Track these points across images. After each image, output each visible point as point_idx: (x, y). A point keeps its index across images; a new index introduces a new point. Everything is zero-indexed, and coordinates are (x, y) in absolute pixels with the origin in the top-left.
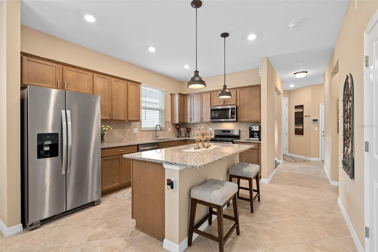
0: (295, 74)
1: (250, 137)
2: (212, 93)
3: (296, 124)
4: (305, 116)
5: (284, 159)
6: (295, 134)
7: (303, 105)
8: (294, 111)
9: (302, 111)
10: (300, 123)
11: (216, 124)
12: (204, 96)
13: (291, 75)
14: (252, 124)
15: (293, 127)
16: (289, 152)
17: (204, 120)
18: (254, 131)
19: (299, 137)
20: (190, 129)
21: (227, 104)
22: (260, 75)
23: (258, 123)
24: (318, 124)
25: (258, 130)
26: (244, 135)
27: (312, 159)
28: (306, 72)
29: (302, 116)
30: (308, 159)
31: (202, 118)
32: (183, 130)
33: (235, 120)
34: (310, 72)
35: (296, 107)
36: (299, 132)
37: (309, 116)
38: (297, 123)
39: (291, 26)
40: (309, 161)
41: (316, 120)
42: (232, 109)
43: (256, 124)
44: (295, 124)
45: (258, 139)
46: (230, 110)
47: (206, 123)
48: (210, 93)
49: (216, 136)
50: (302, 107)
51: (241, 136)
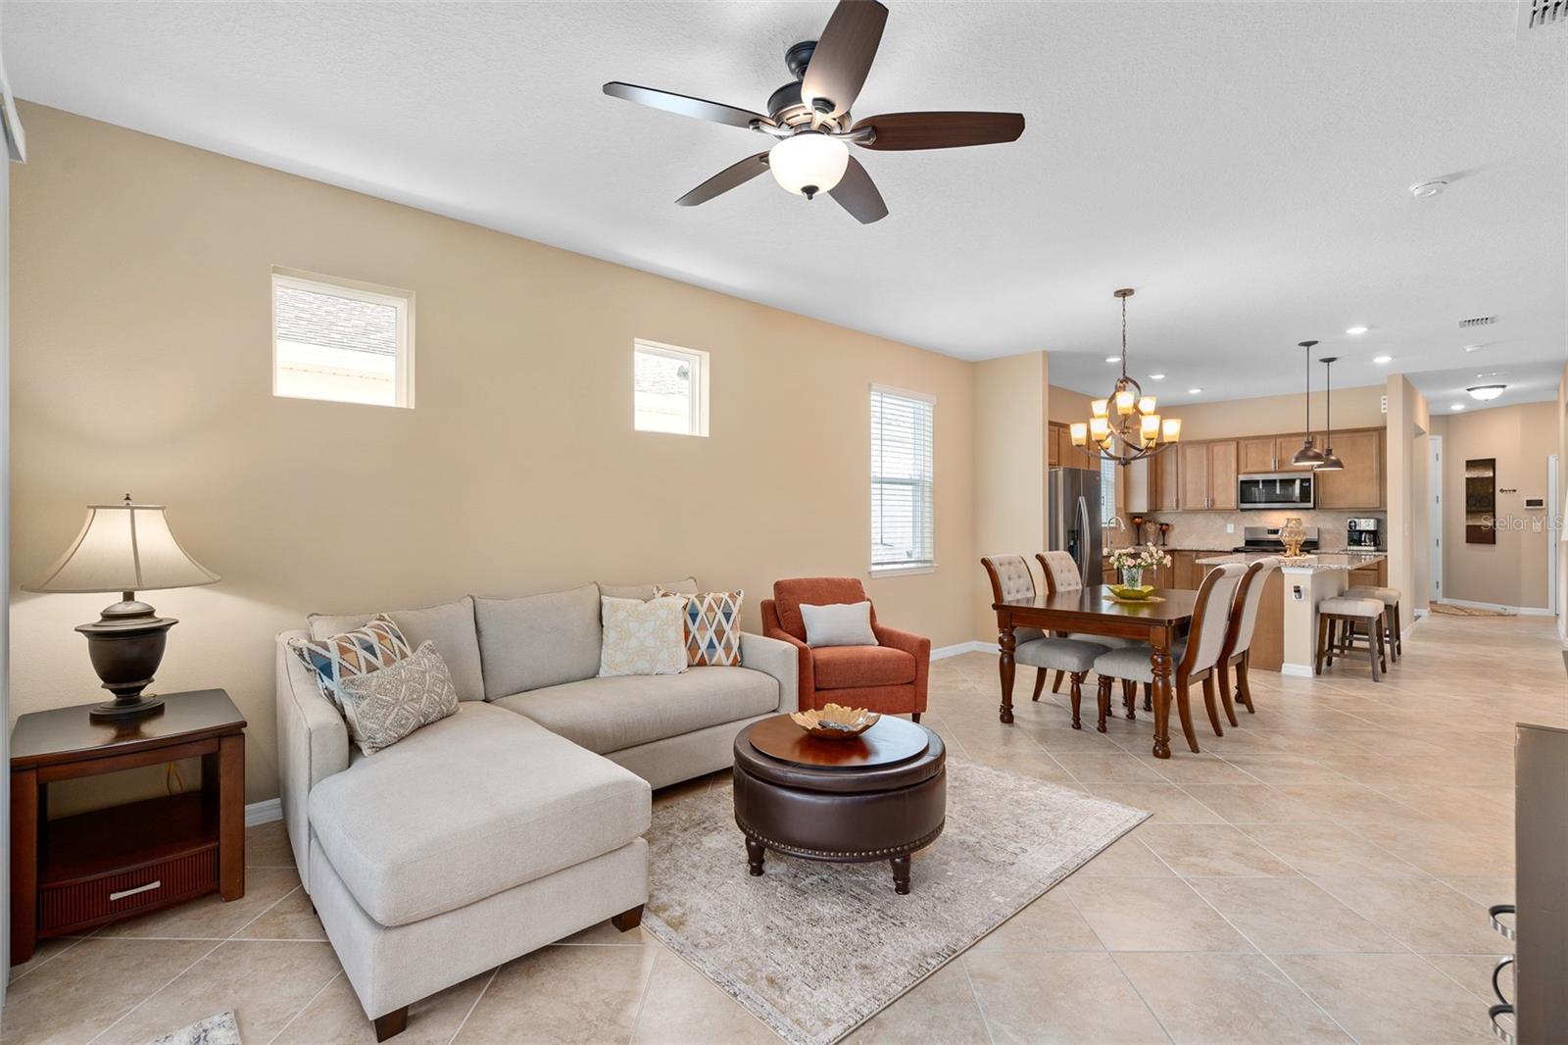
0: (1469, 390)
1: (1349, 545)
2: (1242, 443)
3: (1471, 511)
4: (1502, 491)
5: (1433, 611)
6: (1467, 542)
7: (1494, 460)
8: (1463, 474)
9: (1492, 475)
10: (1483, 509)
11: (1246, 514)
12: (1218, 449)
13: (1462, 391)
14: (1359, 515)
15: (1461, 521)
16: (1447, 594)
17: (1218, 505)
18: (1361, 532)
19: (1481, 551)
20: (1167, 525)
21: (1286, 468)
22: (1383, 411)
23: (1379, 512)
24: (1544, 512)
25: (1372, 529)
26: (1330, 540)
27: (1524, 611)
28: (1504, 387)
29: (1491, 490)
30: (1511, 610)
31: (1213, 500)
32: (1151, 528)
33: (1311, 505)
34: (1511, 387)
35: (1471, 464)
36: (1480, 536)
37: (1515, 491)
38: (1474, 508)
39: (1468, 350)
40: (1514, 615)
41: (1540, 503)
42: (1303, 481)
43: (1368, 515)
44: (1468, 512)
45: (1373, 548)
46: (1298, 483)
47: (1225, 512)
48: (1235, 444)
49: (1248, 543)
50: (1490, 463)
51: (1321, 543)
